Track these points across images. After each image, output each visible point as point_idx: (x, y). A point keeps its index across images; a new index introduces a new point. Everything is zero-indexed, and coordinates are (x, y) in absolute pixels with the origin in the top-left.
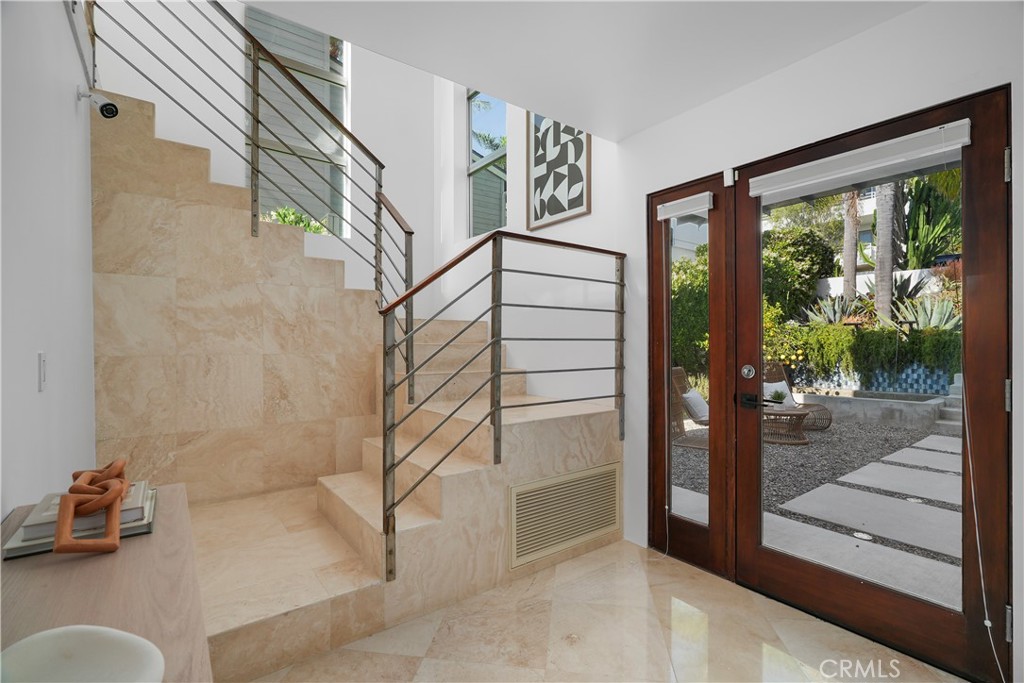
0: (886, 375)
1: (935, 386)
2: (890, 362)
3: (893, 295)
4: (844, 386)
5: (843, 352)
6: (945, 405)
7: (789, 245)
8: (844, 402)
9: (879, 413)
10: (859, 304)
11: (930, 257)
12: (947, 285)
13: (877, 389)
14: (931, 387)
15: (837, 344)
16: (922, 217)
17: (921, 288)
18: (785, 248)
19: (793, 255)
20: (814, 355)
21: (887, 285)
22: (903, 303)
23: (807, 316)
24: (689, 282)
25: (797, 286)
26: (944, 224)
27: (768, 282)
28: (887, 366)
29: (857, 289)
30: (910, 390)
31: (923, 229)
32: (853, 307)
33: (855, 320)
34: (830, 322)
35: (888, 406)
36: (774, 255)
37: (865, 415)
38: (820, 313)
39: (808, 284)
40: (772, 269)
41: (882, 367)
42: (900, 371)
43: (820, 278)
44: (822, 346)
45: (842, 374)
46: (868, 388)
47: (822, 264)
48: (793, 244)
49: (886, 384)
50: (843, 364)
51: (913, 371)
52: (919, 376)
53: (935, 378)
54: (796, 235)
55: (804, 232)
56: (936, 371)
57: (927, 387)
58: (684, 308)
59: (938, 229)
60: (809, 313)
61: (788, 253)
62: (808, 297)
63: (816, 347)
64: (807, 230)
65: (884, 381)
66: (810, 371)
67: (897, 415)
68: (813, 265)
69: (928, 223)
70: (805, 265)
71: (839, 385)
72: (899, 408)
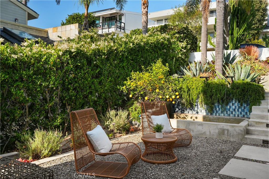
0: (220, 106)
1: (243, 113)
2: (222, 99)
3: (223, 62)
4: (200, 113)
5: (199, 93)
6: (248, 125)
7: (176, 33)
8: (199, 125)
9: (217, 131)
10: (208, 66)
11: (238, 44)
12: (247, 57)
13: (216, 115)
14: (241, 114)
15: (197, 88)
16: (235, 23)
17: (235, 59)
18: (174, 34)
19: (178, 38)
20: (185, 95)
21: (220, 56)
22: (228, 66)
23: (183, 71)
24: (115, 48)
25: (180, 56)
26: (244, 28)
27: (164, 52)
28: (220, 102)
29: (207, 58)
30: (231, 115)
31: (236, 29)
32: (205, 68)
33: (206, 75)
34: (194, 75)
35: (221, 127)
36: (168, 36)
37: (210, 132)
38: (190, 70)
39: (185, 55)
40: (166, 44)
41: (219, 102)
42: (227, 104)
43: (191, 52)
44: (189, 90)
45: (199, 106)
46: (211, 114)
47: (192, 45)
48: (179, 33)
49: (220, 112)
50: (200, 100)
51: (233, 105)
52: (235, 107)
53: (243, 108)
54: (180, 27)
55: (183, 26)
56: (243, 104)
57: (239, 113)
58: (111, 64)
59: (242, 30)
60: (185, 70)
61: (176, 37)
62: (185, 62)
63: (186, 90)
64: (185, 26)
65: (219, 110)
66: (183, 104)
67: (226, 132)
68: (188, 45)
69: (238, 27)
70: (184, 44)
71: (197, 113)
72: (227, 128)
